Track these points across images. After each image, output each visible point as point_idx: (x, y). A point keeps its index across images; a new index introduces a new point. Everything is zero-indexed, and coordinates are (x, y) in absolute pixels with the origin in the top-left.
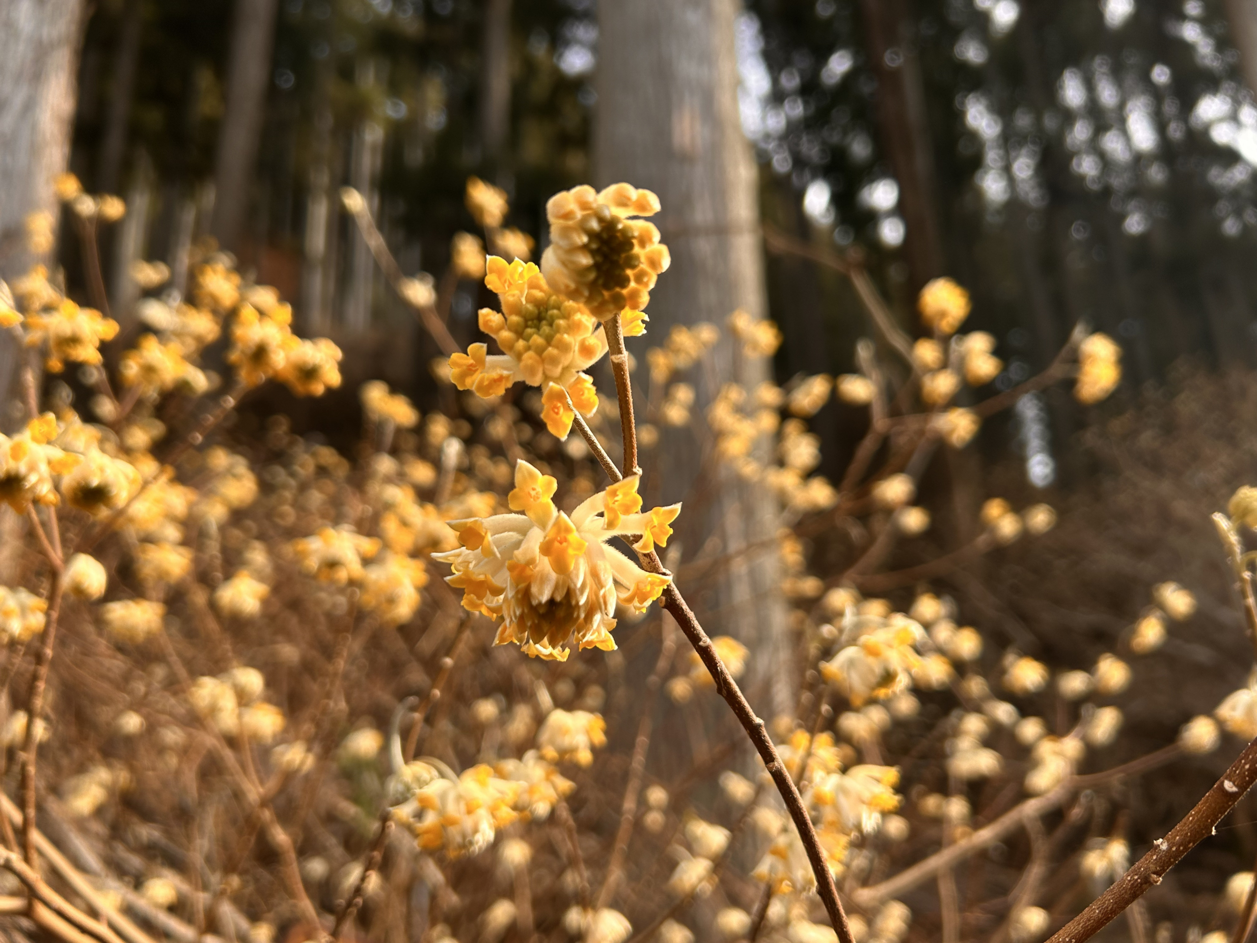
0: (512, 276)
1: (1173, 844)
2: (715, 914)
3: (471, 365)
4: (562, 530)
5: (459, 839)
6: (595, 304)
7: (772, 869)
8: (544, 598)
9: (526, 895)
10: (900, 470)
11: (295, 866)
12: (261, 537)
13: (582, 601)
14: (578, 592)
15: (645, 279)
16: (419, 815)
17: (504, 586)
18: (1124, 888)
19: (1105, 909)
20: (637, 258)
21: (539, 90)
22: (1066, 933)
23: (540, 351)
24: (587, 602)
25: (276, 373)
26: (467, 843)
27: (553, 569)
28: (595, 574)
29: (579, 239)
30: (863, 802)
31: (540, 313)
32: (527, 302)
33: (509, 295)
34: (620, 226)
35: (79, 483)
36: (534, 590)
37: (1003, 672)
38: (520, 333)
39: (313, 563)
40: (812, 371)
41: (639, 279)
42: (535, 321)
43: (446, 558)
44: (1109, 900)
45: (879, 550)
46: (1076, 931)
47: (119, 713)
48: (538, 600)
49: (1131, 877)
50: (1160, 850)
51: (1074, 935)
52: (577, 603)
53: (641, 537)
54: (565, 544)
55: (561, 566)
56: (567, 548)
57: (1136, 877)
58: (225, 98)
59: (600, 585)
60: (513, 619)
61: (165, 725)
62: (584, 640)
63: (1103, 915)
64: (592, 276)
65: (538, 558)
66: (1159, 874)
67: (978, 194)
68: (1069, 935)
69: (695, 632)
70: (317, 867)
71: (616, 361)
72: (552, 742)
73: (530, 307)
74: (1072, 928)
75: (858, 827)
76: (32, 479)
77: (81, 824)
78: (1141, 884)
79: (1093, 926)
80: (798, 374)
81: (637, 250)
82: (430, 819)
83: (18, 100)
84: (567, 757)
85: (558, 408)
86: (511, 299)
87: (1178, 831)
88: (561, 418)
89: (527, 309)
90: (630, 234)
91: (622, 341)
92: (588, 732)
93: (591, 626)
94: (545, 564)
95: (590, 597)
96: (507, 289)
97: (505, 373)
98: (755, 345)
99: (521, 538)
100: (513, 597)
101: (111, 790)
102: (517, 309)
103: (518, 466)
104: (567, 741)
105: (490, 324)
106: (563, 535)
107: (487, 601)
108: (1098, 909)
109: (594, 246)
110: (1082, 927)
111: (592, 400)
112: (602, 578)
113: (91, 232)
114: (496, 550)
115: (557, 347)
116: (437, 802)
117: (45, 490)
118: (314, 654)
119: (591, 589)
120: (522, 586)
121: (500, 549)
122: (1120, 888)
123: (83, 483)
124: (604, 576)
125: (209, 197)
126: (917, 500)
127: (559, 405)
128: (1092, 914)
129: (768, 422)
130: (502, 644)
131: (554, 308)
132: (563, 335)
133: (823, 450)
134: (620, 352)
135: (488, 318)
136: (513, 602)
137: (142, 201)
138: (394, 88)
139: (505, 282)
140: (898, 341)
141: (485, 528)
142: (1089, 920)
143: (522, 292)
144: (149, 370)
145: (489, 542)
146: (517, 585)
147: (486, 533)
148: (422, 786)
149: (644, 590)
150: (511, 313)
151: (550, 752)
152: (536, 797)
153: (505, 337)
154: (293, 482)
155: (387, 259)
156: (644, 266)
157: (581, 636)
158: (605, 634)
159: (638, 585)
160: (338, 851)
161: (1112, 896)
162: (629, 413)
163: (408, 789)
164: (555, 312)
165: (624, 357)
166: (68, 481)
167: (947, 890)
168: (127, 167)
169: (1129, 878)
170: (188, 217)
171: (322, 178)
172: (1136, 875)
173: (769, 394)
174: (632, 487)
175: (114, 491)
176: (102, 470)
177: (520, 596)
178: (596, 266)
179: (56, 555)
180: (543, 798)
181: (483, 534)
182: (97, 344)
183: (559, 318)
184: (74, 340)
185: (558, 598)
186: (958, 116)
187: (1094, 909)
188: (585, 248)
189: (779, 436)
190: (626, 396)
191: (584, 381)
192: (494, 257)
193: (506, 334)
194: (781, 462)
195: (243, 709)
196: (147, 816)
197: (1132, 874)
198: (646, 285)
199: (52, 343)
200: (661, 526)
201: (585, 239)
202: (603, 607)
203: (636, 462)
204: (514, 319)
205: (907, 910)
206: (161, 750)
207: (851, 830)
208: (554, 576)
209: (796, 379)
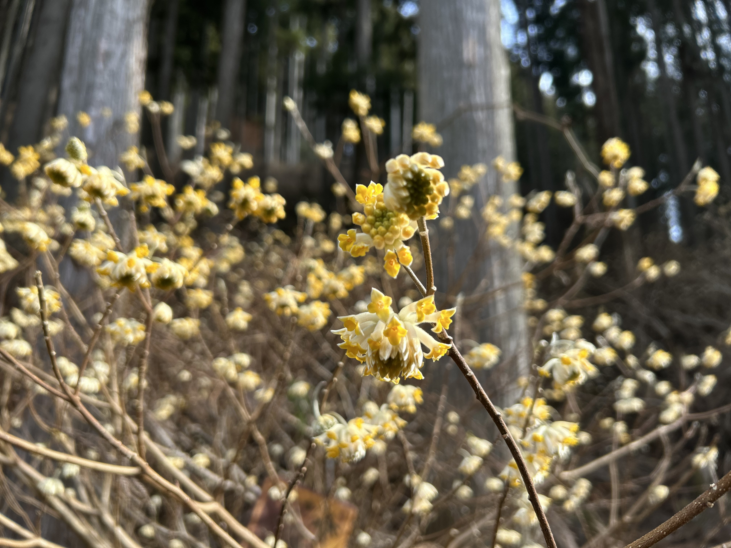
0: (369, 194)
1: (720, 488)
2: (485, 479)
3: (349, 239)
4: (394, 325)
5: (347, 454)
6: (411, 214)
7: (510, 473)
8: (386, 357)
9: (384, 466)
10: (591, 242)
11: (266, 447)
12: (247, 278)
13: (405, 358)
14: (403, 355)
15: (436, 200)
16: (328, 442)
17: (367, 349)
18: (693, 508)
19: (682, 518)
20: (432, 190)
21: (389, 27)
22: (661, 528)
23: (383, 234)
24: (408, 359)
25: (253, 212)
26: (351, 456)
27: (390, 343)
28: (411, 345)
29: (402, 183)
30: (559, 441)
31: (383, 214)
32: (377, 208)
33: (367, 205)
34: (423, 175)
35: (159, 277)
36: (381, 353)
37: (648, 357)
38: (372, 224)
39: (273, 305)
40: (541, 189)
41: (433, 200)
42: (381, 218)
43: (338, 332)
44: (685, 513)
45: (579, 285)
46: (667, 528)
47: (180, 371)
48: (383, 358)
49: (697, 503)
50: (713, 490)
51: (665, 530)
52: (403, 360)
53: (435, 324)
54: (396, 330)
55: (394, 341)
56: (397, 332)
57: (699, 503)
58: (221, 41)
59: (414, 351)
60: (371, 366)
61: (202, 376)
62: (407, 377)
63: (681, 521)
64: (409, 201)
65: (383, 337)
66: (712, 502)
67: (643, 73)
68: (663, 529)
69: (465, 368)
70: (277, 449)
71: (422, 235)
72: (395, 401)
73: (378, 211)
74: (664, 526)
75: (557, 453)
76: (138, 276)
77: (163, 423)
78: (702, 506)
79: (675, 526)
80: (533, 190)
81: (432, 185)
82: (333, 444)
83: (118, 52)
84: (403, 409)
85: (392, 262)
86: (369, 207)
87: (723, 481)
88: (394, 267)
89: (376, 213)
90: (428, 179)
91: (425, 222)
92: (414, 396)
93: (410, 370)
94: (386, 340)
95: (409, 356)
96: (367, 201)
97: (366, 245)
98: (508, 176)
99: (375, 323)
100: (371, 356)
101: (176, 406)
102: (371, 213)
103: (372, 291)
104: (403, 401)
105: (358, 221)
106: (395, 326)
107: (358, 355)
108: (679, 517)
109: (410, 186)
110: (670, 526)
111: (409, 259)
112: (415, 347)
113: (157, 121)
114: (362, 332)
115: (391, 232)
116: (336, 436)
117: (144, 281)
118: (274, 339)
119: (410, 351)
120: (375, 350)
121: (364, 329)
122: (691, 508)
123: (162, 277)
124: (416, 346)
125: (214, 95)
126: (599, 258)
127: (393, 260)
128: (675, 520)
129: (516, 216)
130: (366, 376)
131: (390, 211)
132: (394, 226)
133: (546, 231)
134: (424, 230)
135: (357, 217)
136: (371, 358)
137: (181, 98)
138: (310, 31)
139: (366, 197)
140: (591, 168)
141: (356, 320)
142: (673, 523)
143: (374, 203)
144: (189, 204)
145: (358, 328)
146: (373, 351)
147: (357, 323)
148: (329, 427)
149: (437, 352)
150: (369, 215)
151: (394, 406)
152: (387, 428)
153: (365, 227)
154: (262, 250)
155: (307, 134)
156: (435, 192)
157: (406, 374)
158: (418, 371)
159: (434, 349)
160: (288, 439)
161: (686, 512)
162: (429, 260)
163: (322, 428)
164: (391, 213)
165: (426, 233)
166: (154, 275)
167: (614, 471)
168: (173, 81)
169: (696, 503)
170: (204, 106)
171: (272, 83)
172: (700, 502)
173: (517, 201)
174: (430, 301)
175: (176, 280)
176: (170, 270)
177: (374, 355)
178: (411, 195)
179: (149, 304)
180: (391, 429)
181: (356, 324)
182: (164, 197)
183: (392, 217)
184: (153, 196)
185: (393, 357)
186: (633, 28)
187: (677, 517)
188: (405, 187)
189: (522, 223)
190: (428, 252)
191: (405, 249)
192: (360, 185)
193: (365, 226)
194: (523, 237)
195: (240, 374)
196: (194, 420)
197: (697, 501)
198: (437, 203)
199: (143, 198)
200: (446, 319)
201: (405, 183)
202: (416, 361)
203: (433, 283)
204: (370, 217)
205: (590, 484)
206: (200, 389)
207: (553, 455)
208: (391, 346)
209: (532, 192)
